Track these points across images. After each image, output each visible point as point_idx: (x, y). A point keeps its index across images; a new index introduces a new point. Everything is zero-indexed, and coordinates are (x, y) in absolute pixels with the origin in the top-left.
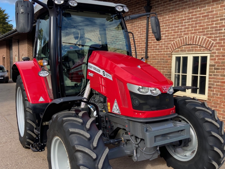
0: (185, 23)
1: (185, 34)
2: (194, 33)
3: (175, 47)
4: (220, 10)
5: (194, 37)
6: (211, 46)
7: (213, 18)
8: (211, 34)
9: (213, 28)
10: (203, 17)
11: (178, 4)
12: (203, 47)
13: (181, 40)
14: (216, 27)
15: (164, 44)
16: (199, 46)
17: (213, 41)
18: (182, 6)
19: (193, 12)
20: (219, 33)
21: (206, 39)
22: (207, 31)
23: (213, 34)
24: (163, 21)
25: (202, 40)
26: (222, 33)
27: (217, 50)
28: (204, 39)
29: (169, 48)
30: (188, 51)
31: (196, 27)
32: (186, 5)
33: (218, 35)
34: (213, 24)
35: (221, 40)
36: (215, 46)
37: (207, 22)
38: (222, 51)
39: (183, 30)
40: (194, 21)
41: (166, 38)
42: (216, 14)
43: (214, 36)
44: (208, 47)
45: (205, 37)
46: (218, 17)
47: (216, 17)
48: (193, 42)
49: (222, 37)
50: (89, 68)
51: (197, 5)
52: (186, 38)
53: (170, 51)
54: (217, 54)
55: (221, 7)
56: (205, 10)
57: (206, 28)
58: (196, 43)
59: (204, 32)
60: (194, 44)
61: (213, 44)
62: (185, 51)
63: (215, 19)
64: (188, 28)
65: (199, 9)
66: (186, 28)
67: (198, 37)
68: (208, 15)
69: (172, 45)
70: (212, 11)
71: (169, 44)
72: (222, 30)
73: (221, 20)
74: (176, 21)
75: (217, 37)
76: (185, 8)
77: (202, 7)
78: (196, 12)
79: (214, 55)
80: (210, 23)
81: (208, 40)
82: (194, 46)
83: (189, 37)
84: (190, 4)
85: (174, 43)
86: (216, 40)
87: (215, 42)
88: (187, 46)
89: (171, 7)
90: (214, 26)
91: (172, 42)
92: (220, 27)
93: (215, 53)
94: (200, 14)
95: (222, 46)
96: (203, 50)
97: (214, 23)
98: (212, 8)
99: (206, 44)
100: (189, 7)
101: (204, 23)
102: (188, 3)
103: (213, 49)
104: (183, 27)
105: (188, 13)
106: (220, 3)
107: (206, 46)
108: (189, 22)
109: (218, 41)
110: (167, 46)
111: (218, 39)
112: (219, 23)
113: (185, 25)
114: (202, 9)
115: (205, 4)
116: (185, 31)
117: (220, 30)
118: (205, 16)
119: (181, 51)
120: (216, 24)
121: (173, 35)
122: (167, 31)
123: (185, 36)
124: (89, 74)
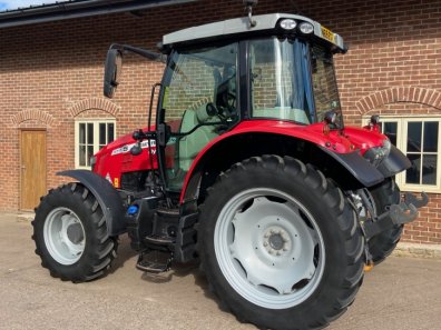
0: (391, 64)
1: (392, 84)
2: (411, 83)
3: (370, 104)
5: (412, 90)
10: (429, 57)
11: (376, 32)
12: (430, 106)
13: (384, 94)
16: (421, 105)
18: (385, 35)
19: (408, 48)
21: (437, 94)
22: (439, 81)
25: (430, 95)
28: (433, 93)
29: (355, 108)
30: (399, 112)
31: (416, 73)
37: (438, 66)
39: (388, 77)
40: (411, 63)
45: (435, 90)
48: (411, 97)
51: (415, 38)
52: (395, 91)
53: (357, 113)
56: (434, 47)
57: (437, 77)
58: (416, 98)
59: (433, 82)
60: (413, 100)
62: (393, 112)
64: (400, 74)
65: (420, 45)
66: (393, 74)
67: (421, 89)
69: (363, 101)
71: (357, 99)
74: (370, 61)
76: (390, 40)
77: (426, 42)
78: (414, 48)
82: (412, 104)
83: (401, 90)
84: (401, 34)
85: (367, 99)
88: (397, 104)
91: (364, 97)
94: (424, 52)
96: (431, 111)
101: (431, 67)
102: (396, 32)
104: (387, 72)
108: (401, 64)
113: (393, 69)
114: (427, 45)
115: (432, 37)
116: (392, 79)
118: (434, 57)
121: (365, 85)
122: (349, 76)
123: (393, 87)
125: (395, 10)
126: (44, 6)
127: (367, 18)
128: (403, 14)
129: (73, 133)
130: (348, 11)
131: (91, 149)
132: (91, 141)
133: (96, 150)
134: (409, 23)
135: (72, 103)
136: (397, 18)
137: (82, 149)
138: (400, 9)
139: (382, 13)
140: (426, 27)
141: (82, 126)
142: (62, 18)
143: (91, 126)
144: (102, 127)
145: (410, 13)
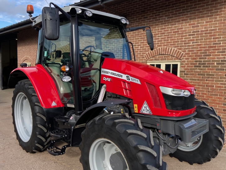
0: (158, 36)
1: (158, 46)
2: (166, 45)
3: (150, 56)
4: (188, 28)
5: (166, 48)
6: (181, 56)
7: (183, 33)
8: (181, 46)
9: (182, 41)
10: (174, 32)
11: (152, 21)
12: (174, 56)
13: (155, 51)
14: (185, 41)
15: (140, 54)
16: (170, 56)
17: (182, 52)
18: (156, 23)
19: (165, 28)
20: (188, 46)
21: (176, 50)
22: (177, 44)
23: (183, 46)
24: (139, 34)
25: (173, 51)
26: (190, 46)
27: (186, 59)
28: (175, 50)
29: (144, 58)
30: (161, 60)
31: (168, 40)
32: (158, 22)
33: (187, 47)
34: (182, 39)
35: (190, 51)
36: (184, 56)
37: (177, 36)
38: (190, 60)
39: (157, 43)
40: (166, 36)
41: (141, 48)
42: (186, 31)
43: (183, 48)
44: (179, 56)
45: (176, 49)
46: (187, 33)
47: (185, 33)
48: (166, 52)
49: (190, 49)
50: (102, 73)
51: (168, 23)
52: (159, 49)
53: (145, 60)
54: (186, 63)
55: (189, 25)
56: (176, 27)
57: (177, 42)
58: (168, 53)
59: (175, 44)
60: (167, 54)
61: (183, 54)
62: (158, 60)
63: (184, 35)
64: (161, 41)
65: (170, 26)
66: (159, 41)
67: (170, 48)
68: (178, 31)
69: (147, 54)
70: (182, 28)
71: (144, 53)
72: (190, 43)
73: (189, 35)
75: (186, 49)
76: (158, 25)
77: (173, 25)
78: (167, 28)
79: (184, 63)
80: (180, 38)
81: (179, 51)
82: (166, 55)
83: (162, 48)
84: (162, 22)
85: (149, 53)
86: (186, 51)
87: (184, 53)
88: (160, 56)
89: (145, 23)
90: (184, 40)
91: (147, 52)
92: (188, 41)
93: (185, 61)
94: (172, 30)
95: (190, 56)
96: (174, 59)
97: (184, 37)
98: (181, 26)
99: (177, 54)
100: (161, 24)
101: (175, 37)
102: (161, 20)
103: (183, 59)
104: (157, 40)
105: (161, 29)
106: (188, 22)
107: (177, 56)
108: (162, 36)
109: (187, 52)
110: (142, 56)
111: (187, 50)
112: (188, 38)
113: (159, 39)
114: (173, 26)
115: (175, 22)
116: (158, 44)
117: (188, 43)
118: (176, 32)
119: (155, 59)
120: (185, 39)
121: (148, 47)
122: (142, 43)
123: (159, 48)
124: (105, 79)
125: (160, 10)
127: (149, 15)
128: (163, 12)
130: (142, 12)
134: (166, 16)
136: (161, 13)
138: (162, 9)
139: (155, 12)
140: (173, 17)
145: (166, 11)
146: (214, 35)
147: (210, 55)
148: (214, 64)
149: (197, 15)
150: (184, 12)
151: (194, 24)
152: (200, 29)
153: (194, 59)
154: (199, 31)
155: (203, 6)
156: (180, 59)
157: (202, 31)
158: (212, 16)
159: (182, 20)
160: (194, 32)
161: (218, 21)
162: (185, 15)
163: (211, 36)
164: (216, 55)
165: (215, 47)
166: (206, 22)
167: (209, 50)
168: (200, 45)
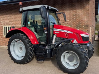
12: (68, 24)
23: (71, 20)
26: (74, 20)
27: (73, 25)
35: (74, 22)
36: (72, 24)
45: (68, 21)
51: (65, 10)
55: (74, 12)
57: (69, 18)
63: (72, 15)
66: (61, 17)
68: (69, 14)
76: (61, 11)
80: (70, 16)
81: (70, 22)
82: (65, 23)
83: (63, 20)
87: (72, 22)
88: (62, 23)
94: (67, 13)
95: (74, 24)
98: (70, 12)
102: (62, 9)
115: (68, 10)
120: (72, 17)
123: (61, 20)
124: (56, 32)
126: (7, 1)
129: (3, 29)
130: (54, 5)
131: (6, 32)
132: (6, 30)
133: (7, 32)
134: (64, 7)
135: (3, 23)
136: (62, 6)
137: (5, 32)
139: (59, 5)
140: (67, 8)
141: (5, 27)
142: (8, 4)
143: (6, 27)
144: (9, 27)
145: (64, 5)
146: (83, 16)
147: (81, 23)
148: (83, 26)
149: (77, 8)
150: (71, 7)
151: (75, 11)
152: (78, 13)
153: (75, 25)
154: (77, 14)
155: (79, 5)
156: (70, 25)
157: (78, 14)
158: (82, 9)
159: (71, 10)
160: (75, 14)
161: (84, 11)
162: (72, 8)
163: (82, 16)
164: (83, 23)
165: (83, 20)
166: (80, 11)
167: (81, 21)
168: (78, 19)
